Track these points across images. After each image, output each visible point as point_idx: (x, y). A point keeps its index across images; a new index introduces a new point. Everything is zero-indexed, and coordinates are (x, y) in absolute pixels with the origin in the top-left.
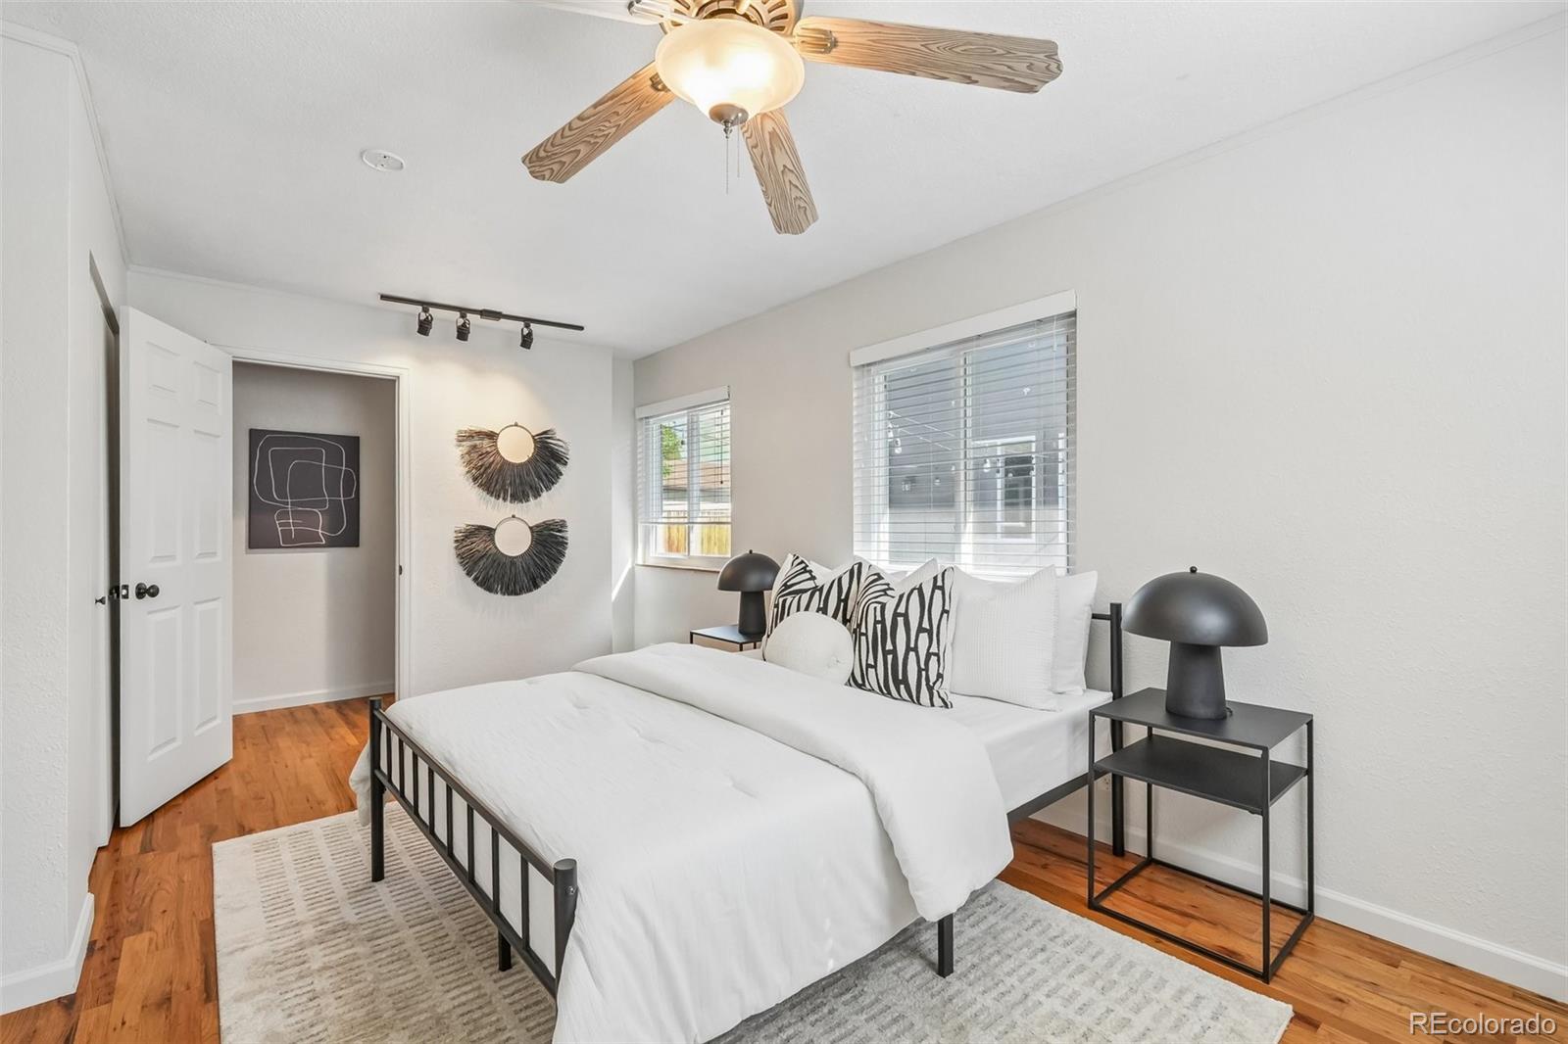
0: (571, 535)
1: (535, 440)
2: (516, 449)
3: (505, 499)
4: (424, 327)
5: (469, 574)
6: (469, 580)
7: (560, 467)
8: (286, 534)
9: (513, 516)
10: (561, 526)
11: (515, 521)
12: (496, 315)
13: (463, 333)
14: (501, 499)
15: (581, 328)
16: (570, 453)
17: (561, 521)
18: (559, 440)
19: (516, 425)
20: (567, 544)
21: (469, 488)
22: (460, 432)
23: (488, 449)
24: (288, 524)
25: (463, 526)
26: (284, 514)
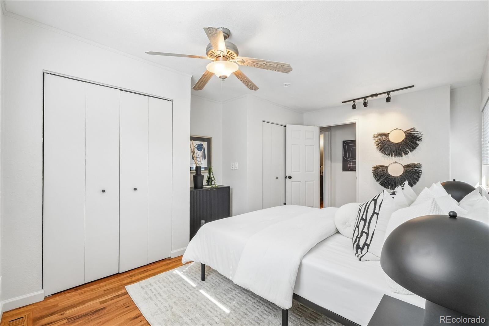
0: (423, 169)
1: (405, 133)
2: (397, 138)
3: (392, 156)
4: (354, 107)
5: (377, 181)
6: (378, 184)
7: (418, 142)
8: (350, 167)
9: (396, 162)
10: (419, 166)
11: (396, 164)
12: (376, 95)
13: (365, 105)
14: (390, 156)
15: (413, 86)
16: (423, 136)
17: (418, 164)
18: (417, 132)
19: (397, 129)
20: (421, 173)
21: (378, 153)
22: (374, 135)
23: (385, 139)
24: (351, 165)
25: (375, 165)
26: (350, 162)
